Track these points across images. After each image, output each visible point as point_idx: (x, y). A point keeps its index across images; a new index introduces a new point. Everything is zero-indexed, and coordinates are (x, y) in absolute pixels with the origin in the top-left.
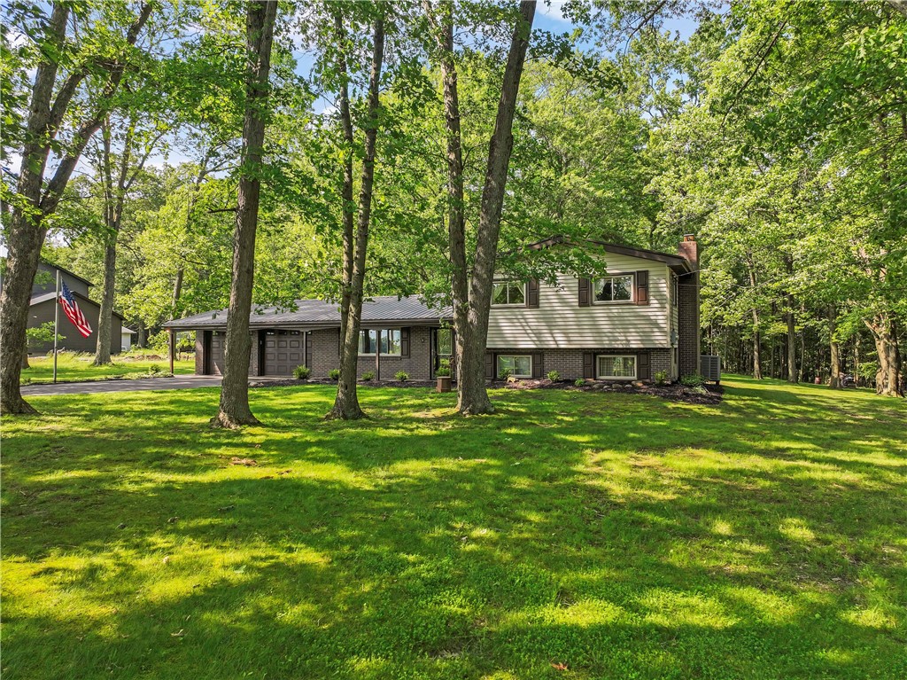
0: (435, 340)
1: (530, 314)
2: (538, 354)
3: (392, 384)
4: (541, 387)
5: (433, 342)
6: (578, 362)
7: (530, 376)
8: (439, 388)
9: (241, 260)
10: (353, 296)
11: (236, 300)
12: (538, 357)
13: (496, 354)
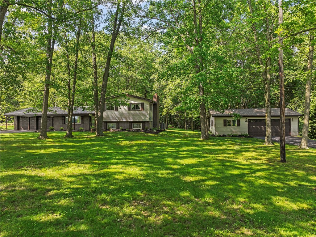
0: (91, 119)
1: (116, 113)
2: (118, 123)
3: (79, 131)
4: (118, 131)
5: (90, 120)
6: (128, 124)
7: (116, 128)
8: (91, 132)
9: (45, 102)
10: (71, 109)
11: (44, 111)
12: (118, 124)
13: (107, 123)
